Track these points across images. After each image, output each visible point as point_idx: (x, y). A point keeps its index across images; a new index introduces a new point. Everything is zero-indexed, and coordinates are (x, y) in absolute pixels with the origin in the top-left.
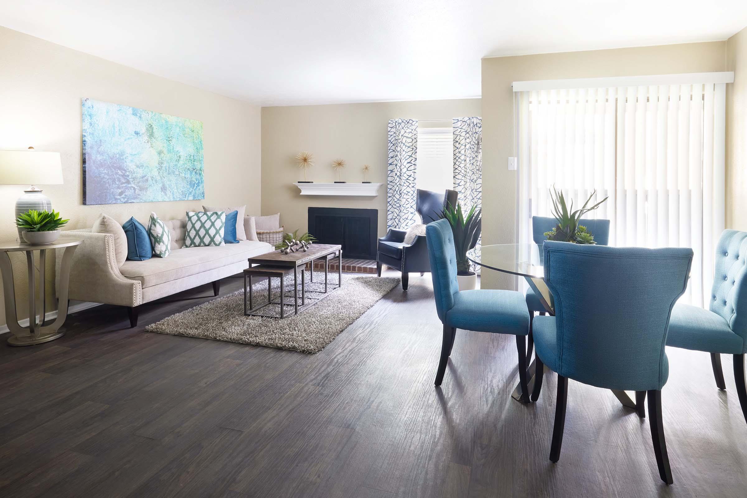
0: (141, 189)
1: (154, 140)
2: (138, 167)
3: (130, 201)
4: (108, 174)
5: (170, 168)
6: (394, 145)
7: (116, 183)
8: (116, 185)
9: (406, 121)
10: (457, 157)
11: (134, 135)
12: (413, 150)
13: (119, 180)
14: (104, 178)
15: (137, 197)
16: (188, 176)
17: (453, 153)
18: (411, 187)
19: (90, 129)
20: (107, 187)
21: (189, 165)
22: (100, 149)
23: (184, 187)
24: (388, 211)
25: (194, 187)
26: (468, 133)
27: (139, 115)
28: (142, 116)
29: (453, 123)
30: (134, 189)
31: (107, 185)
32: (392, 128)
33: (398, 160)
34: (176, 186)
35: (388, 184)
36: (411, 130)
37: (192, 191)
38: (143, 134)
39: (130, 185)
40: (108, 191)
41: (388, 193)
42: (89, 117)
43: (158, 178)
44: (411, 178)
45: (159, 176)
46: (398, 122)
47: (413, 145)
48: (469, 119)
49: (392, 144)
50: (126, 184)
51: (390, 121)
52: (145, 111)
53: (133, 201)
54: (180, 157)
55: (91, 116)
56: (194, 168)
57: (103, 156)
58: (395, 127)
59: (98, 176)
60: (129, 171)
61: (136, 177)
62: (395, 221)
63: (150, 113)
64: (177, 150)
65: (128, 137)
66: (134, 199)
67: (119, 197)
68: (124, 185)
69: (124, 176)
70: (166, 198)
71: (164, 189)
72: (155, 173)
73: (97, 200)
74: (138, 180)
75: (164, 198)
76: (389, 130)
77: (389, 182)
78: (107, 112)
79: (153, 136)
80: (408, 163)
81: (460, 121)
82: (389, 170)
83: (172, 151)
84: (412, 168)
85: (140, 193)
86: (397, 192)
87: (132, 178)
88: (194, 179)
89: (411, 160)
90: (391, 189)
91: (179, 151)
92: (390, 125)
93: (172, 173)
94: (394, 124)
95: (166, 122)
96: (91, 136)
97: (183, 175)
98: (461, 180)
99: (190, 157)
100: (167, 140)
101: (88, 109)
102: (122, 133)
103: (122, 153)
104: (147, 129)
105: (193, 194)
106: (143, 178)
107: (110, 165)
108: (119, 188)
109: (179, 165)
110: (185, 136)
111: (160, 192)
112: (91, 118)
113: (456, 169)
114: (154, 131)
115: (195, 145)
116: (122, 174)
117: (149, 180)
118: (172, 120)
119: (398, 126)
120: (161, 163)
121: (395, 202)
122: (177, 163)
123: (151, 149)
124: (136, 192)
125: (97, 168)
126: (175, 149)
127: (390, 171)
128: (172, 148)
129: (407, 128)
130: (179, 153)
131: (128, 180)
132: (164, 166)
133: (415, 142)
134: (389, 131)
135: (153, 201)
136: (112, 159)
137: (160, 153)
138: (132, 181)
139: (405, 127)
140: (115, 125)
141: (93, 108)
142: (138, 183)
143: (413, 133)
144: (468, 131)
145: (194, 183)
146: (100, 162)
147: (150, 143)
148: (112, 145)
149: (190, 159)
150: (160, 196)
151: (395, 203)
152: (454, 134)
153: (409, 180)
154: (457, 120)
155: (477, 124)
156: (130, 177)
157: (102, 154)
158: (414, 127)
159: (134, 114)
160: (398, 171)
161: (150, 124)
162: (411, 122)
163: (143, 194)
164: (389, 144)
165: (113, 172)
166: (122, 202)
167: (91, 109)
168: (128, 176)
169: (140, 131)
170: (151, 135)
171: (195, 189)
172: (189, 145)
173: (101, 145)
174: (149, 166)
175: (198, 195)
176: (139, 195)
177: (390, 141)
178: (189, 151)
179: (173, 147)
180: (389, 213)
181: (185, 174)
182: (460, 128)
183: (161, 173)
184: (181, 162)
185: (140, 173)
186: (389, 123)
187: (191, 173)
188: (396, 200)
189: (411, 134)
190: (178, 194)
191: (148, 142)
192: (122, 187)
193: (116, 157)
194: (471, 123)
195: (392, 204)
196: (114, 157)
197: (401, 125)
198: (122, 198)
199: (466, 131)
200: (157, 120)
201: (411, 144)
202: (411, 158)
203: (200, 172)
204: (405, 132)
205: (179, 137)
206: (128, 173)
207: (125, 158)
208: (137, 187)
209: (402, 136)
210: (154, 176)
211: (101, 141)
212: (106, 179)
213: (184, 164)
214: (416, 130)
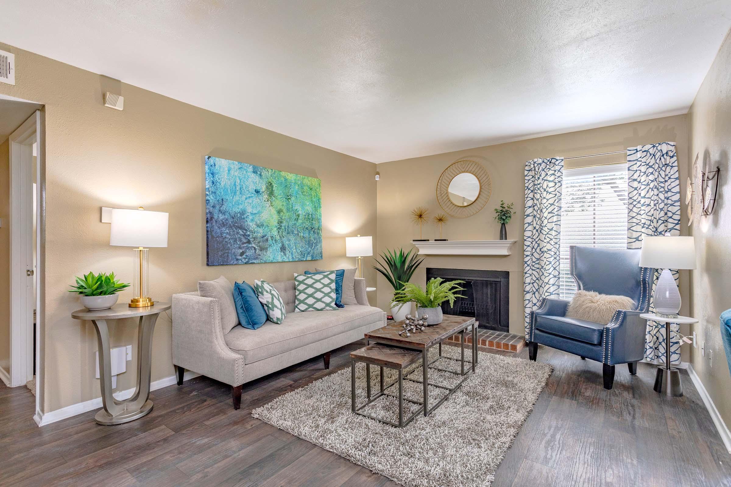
0: (262, 249)
1: (274, 199)
2: (258, 226)
3: (250, 262)
4: (229, 234)
5: (289, 227)
6: (532, 191)
7: (237, 243)
8: (238, 245)
9: (548, 161)
10: (635, 201)
11: (254, 194)
12: (557, 196)
13: (240, 240)
14: (226, 237)
15: (257, 257)
16: (306, 235)
17: (628, 196)
18: (553, 243)
19: (213, 188)
20: (229, 247)
21: (307, 224)
22: (221, 208)
23: (302, 247)
24: (526, 273)
25: (312, 247)
26: (651, 167)
27: (259, 173)
28: (262, 173)
29: (628, 155)
30: (255, 249)
31: (229, 245)
32: (529, 171)
33: (537, 210)
34: (295, 245)
35: (525, 240)
36: (553, 172)
37: (310, 251)
38: (263, 192)
39: (250, 245)
40: (230, 251)
41: (525, 251)
42: (212, 175)
43: (278, 238)
44: (554, 233)
45: (278, 236)
46: (537, 163)
47: (557, 190)
48: (654, 146)
49: (530, 191)
50: (247, 244)
51: (527, 163)
52: (265, 168)
53: (254, 261)
54: (298, 216)
55: (213, 174)
56: (313, 227)
57: (225, 215)
58: (533, 169)
59: (220, 236)
60: (250, 231)
61: (256, 237)
62: (534, 286)
63: (270, 171)
64: (296, 208)
65: (249, 195)
66: (255, 259)
67: (240, 257)
68: (245, 245)
69: (244, 235)
70: (286, 258)
71: (283, 249)
72: (275, 232)
73: (219, 261)
74: (259, 240)
75: (284, 258)
76: (526, 174)
77: (525, 238)
78: (229, 171)
79: (273, 195)
80: (549, 213)
81: (639, 151)
82: (526, 224)
83: (291, 209)
84: (555, 219)
85: (260, 252)
86: (536, 250)
87: (252, 238)
88: (312, 239)
89: (553, 210)
90: (528, 246)
91: (298, 210)
92: (527, 168)
93: (291, 233)
94: (532, 166)
95: (286, 180)
96: (213, 194)
97: (302, 235)
98: (641, 233)
99: (308, 216)
100: (286, 198)
101: (211, 167)
102: (243, 191)
103: (243, 212)
104: (267, 187)
105: (311, 254)
106: (263, 238)
107: (232, 225)
108: (240, 248)
109: (298, 224)
110: (304, 194)
111: (280, 252)
112: (213, 177)
113: (633, 217)
114: (274, 189)
115: (313, 204)
116: (243, 234)
117: (269, 240)
118: (291, 177)
119: (537, 168)
120: (280, 222)
121: (534, 262)
122: (296, 222)
123: (271, 208)
124: (257, 252)
125: (219, 228)
126: (294, 208)
127: (528, 224)
128: (291, 207)
129: (548, 170)
130: (298, 212)
131: (249, 239)
132: (284, 225)
133: (559, 187)
134: (526, 176)
135: (273, 261)
136: (233, 218)
137: (279, 212)
138: (253, 241)
139: (546, 169)
140: (236, 183)
141: (215, 166)
142: (259, 242)
143: (556, 174)
144: (650, 164)
145: (312, 242)
146: (222, 221)
147: (269, 201)
148: (234, 203)
149: (308, 218)
150: (279, 257)
151: (534, 264)
152: (629, 170)
153: (550, 234)
154: (636, 151)
155: (669, 152)
156: (251, 236)
157: (224, 213)
158: (557, 168)
159: (255, 172)
160: (537, 223)
161: (270, 182)
162: (553, 161)
163: (263, 254)
164: (526, 192)
165: (234, 231)
166: (243, 262)
167: (214, 167)
168: (249, 236)
169: (260, 190)
170: (271, 194)
171: (313, 249)
172: (308, 204)
173: (223, 205)
174: (269, 225)
175: (316, 255)
176: (259, 255)
177: (527, 187)
178: (307, 209)
179: (292, 205)
180: (527, 275)
181: (304, 234)
182: (639, 161)
183: (280, 233)
184: (300, 221)
185: (261, 232)
186: (526, 166)
187: (309, 232)
188: (534, 260)
189: (553, 176)
190: (296, 254)
191: (268, 200)
192: (243, 247)
193: (237, 216)
194: (657, 151)
195: (530, 265)
196: (235, 216)
197: (541, 166)
198: (244, 258)
199: (648, 165)
200: (277, 178)
201: (553, 189)
202: (553, 207)
203: (318, 231)
204: (547, 174)
205: (297, 196)
206: (248, 233)
207: (246, 217)
208: (258, 247)
209: (543, 179)
210: (274, 236)
211: (222, 200)
212: (228, 239)
213: (302, 223)
214: (560, 171)
